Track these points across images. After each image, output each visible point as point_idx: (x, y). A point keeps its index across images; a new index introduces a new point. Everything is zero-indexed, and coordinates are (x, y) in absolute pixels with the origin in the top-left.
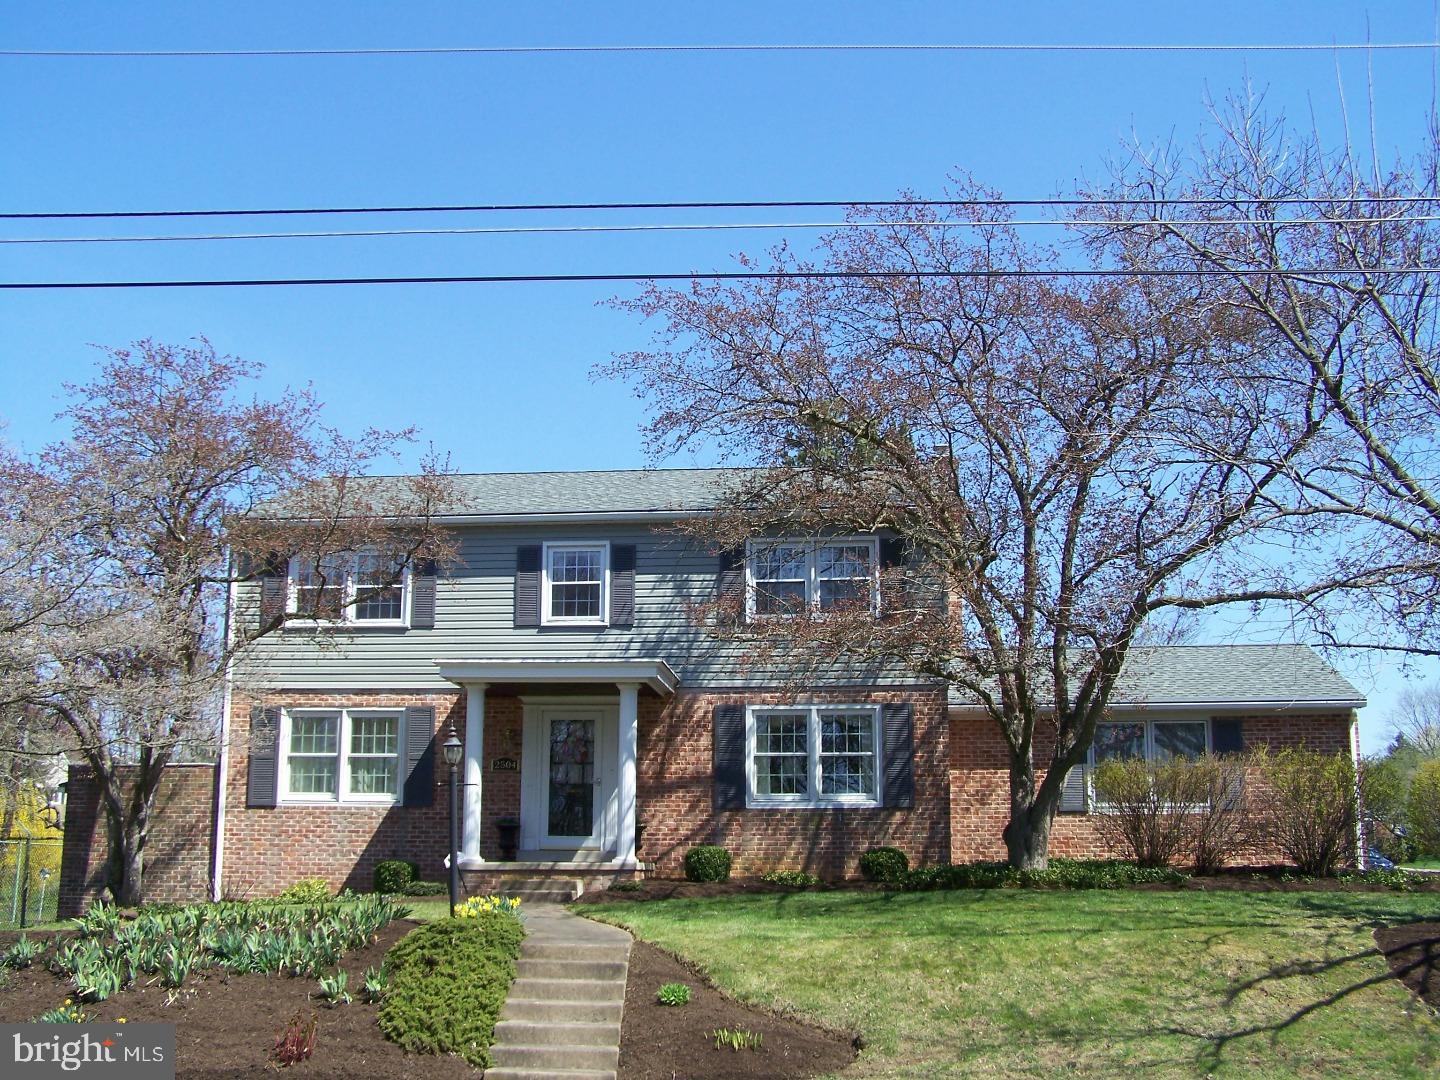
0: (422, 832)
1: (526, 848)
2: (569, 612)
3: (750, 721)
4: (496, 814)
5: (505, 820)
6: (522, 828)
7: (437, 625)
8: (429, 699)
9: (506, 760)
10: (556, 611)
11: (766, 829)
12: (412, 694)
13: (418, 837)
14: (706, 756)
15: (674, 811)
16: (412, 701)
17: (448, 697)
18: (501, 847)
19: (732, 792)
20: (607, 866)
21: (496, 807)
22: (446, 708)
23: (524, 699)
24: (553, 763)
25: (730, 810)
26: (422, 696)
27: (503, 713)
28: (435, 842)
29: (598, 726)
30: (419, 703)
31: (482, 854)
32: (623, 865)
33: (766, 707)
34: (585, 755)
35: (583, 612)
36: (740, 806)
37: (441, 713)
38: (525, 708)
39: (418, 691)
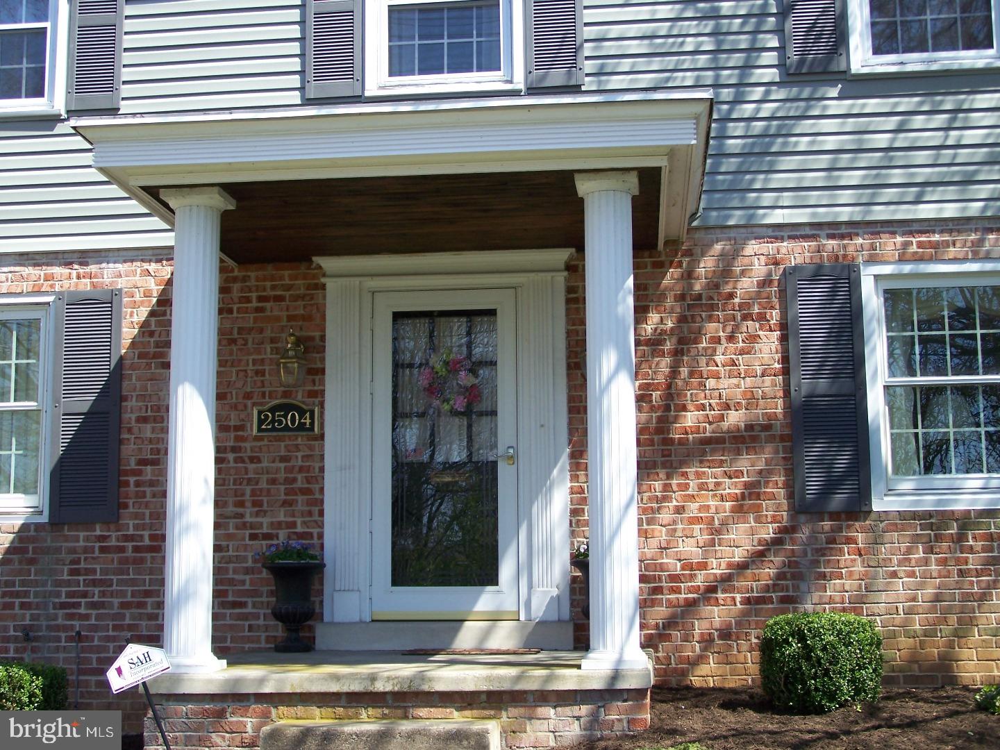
0: (94, 583)
1: (340, 616)
2: (430, 66)
3: (872, 301)
4: (267, 537)
5: (287, 551)
6: (328, 570)
7: (125, 107)
8: (110, 275)
9: (286, 408)
10: (398, 66)
11: (926, 562)
12: (68, 264)
13: (85, 595)
14: (772, 385)
15: (697, 520)
16: (67, 279)
17: (153, 267)
18: (277, 616)
19: (842, 462)
20: (568, 680)
21: (265, 521)
22: (147, 294)
23: (328, 263)
24: (398, 415)
25: (834, 516)
26: (93, 268)
27: (279, 299)
28: (124, 605)
29: (504, 322)
30: (85, 285)
31: (220, 649)
32: (616, 675)
33: (907, 268)
34: (473, 394)
35: (461, 64)
36: (858, 508)
37: (135, 305)
38: (331, 284)
39: (84, 257)
